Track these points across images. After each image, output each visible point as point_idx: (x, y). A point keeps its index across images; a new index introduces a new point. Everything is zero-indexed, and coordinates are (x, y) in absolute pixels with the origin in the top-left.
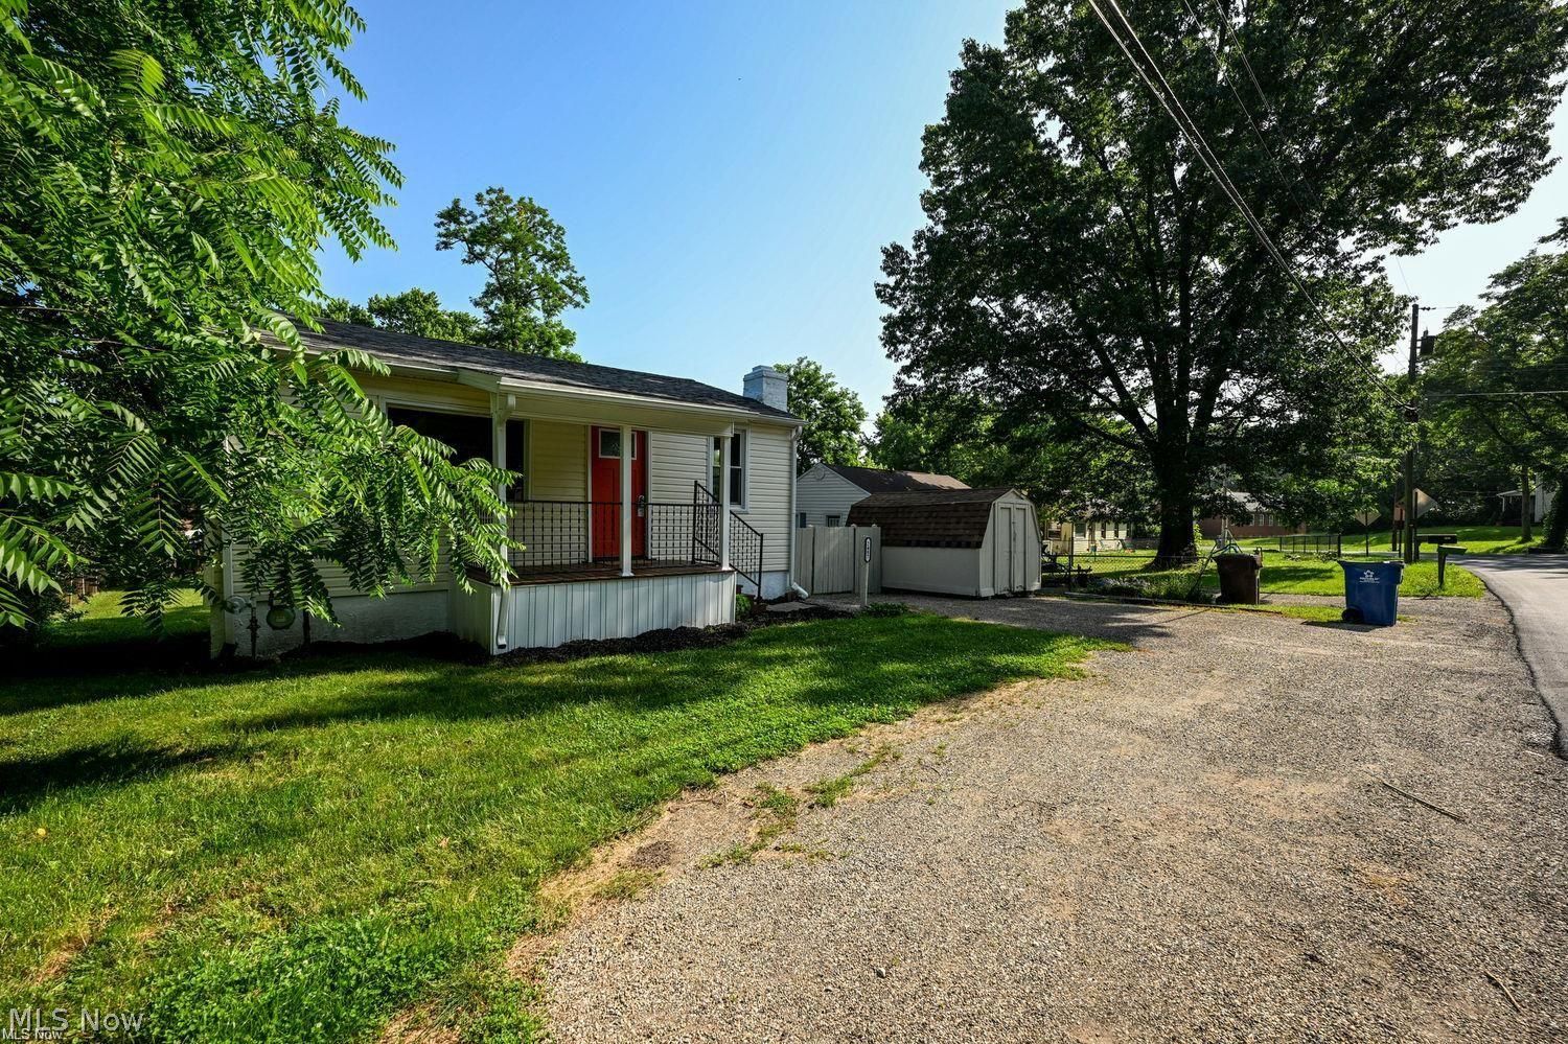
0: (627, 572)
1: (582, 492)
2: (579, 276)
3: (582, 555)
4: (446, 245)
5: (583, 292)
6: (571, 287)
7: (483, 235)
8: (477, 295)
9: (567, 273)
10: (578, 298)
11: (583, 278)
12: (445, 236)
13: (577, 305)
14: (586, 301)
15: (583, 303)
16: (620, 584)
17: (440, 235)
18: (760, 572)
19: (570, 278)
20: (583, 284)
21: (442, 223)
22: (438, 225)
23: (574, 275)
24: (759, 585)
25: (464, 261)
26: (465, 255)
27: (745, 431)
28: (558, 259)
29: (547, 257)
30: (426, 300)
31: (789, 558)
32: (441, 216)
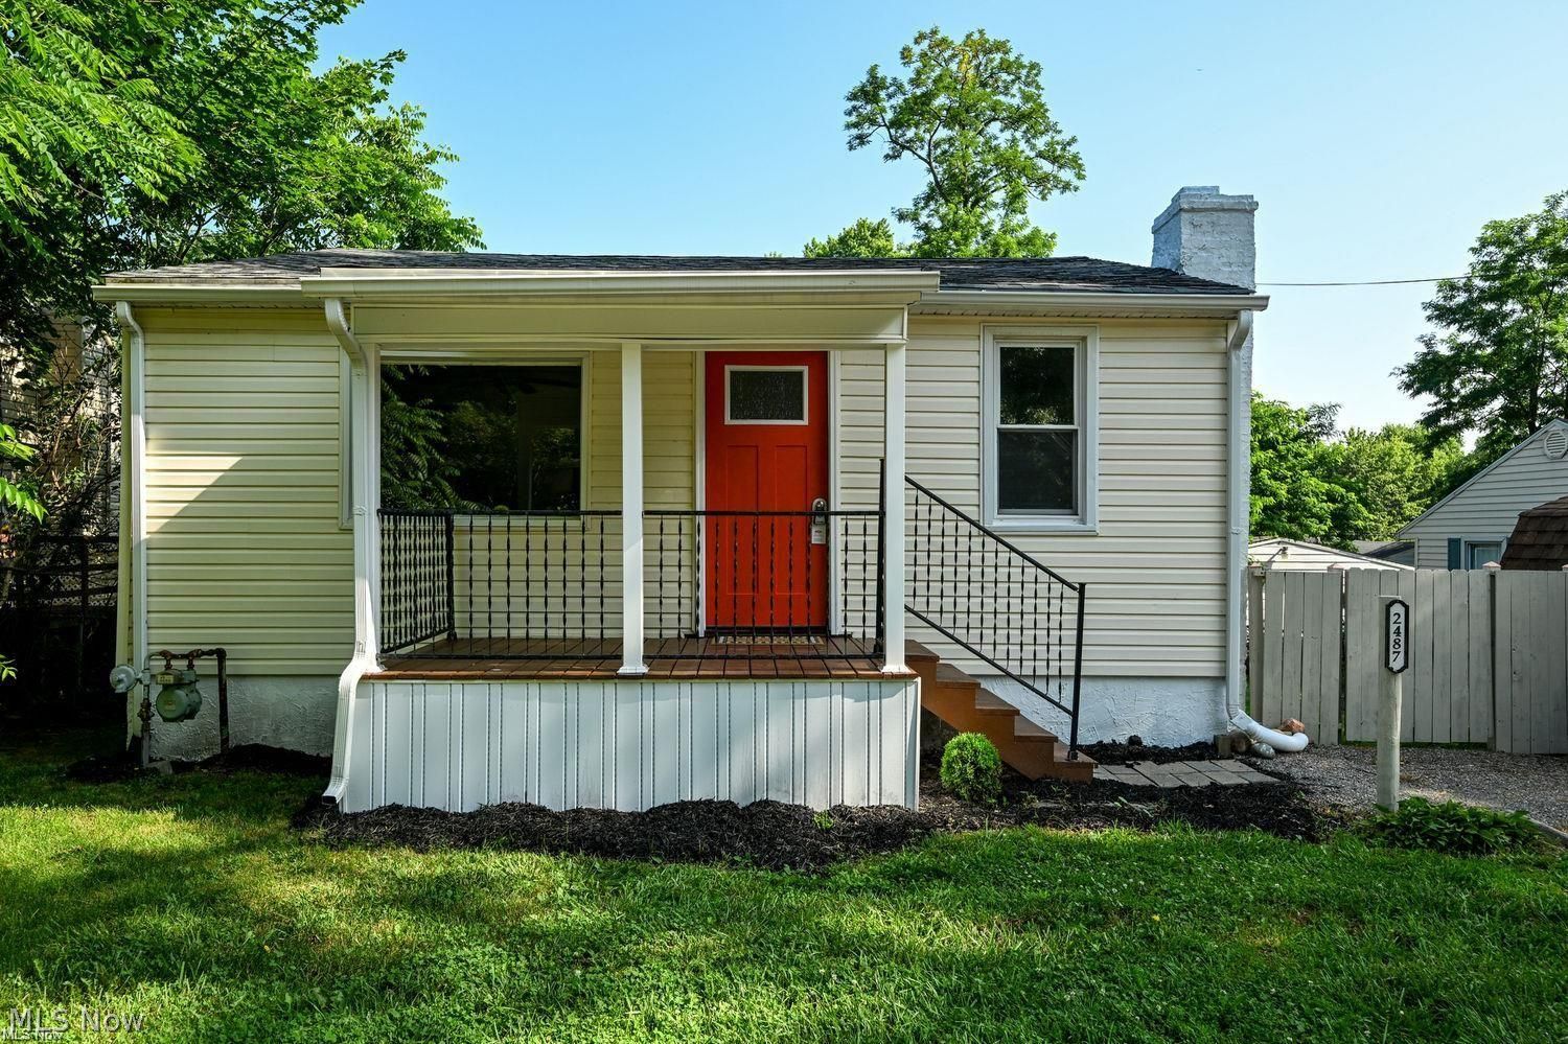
0: (633, 663)
1: (684, 496)
2: (1065, 136)
3: (686, 621)
4: (862, 140)
5: (1075, 163)
6: (1054, 160)
7: (912, 111)
8: (908, 205)
9: (1046, 138)
10: (1066, 175)
11: (1074, 140)
12: (856, 125)
13: (1066, 187)
14: (1080, 177)
15: (1075, 182)
16: (610, 688)
17: (848, 126)
18: (1077, 677)
19: (1050, 144)
20: (1073, 149)
21: (855, 108)
22: (849, 114)
23: (1058, 138)
24: (1074, 714)
25: (887, 157)
26: (887, 148)
27: (1084, 339)
28: (1029, 118)
29: (1015, 120)
30: (874, 232)
31: (1224, 647)
32: (853, 97)
